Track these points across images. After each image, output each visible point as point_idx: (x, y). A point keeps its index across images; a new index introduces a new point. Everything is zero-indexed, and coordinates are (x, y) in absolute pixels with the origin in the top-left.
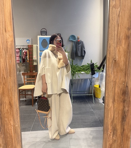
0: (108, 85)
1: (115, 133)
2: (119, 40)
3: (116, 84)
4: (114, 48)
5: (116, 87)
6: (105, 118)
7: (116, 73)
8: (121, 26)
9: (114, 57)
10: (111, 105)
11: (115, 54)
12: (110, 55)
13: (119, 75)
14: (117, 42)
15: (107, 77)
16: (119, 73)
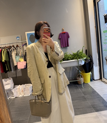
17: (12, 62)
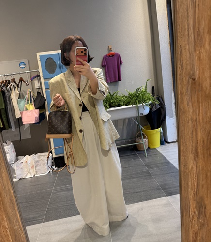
0: (183, 129)
1: (202, 212)
2: (199, 35)
3: (199, 125)
4: (190, 54)
5: (199, 130)
6: (183, 189)
7: (196, 104)
8: (201, 5)
9: (191, 72)
10: (191, 164)
11: (193, 65)
12: (182, 70)
13: (202, 106)
14: (195, 41)
15: (181, 114)
16: (202, 103)
17: (10, 112)
